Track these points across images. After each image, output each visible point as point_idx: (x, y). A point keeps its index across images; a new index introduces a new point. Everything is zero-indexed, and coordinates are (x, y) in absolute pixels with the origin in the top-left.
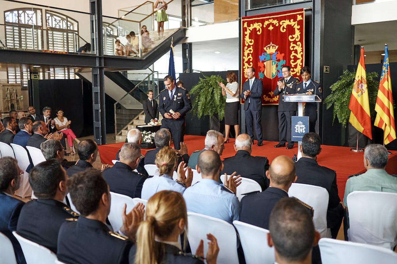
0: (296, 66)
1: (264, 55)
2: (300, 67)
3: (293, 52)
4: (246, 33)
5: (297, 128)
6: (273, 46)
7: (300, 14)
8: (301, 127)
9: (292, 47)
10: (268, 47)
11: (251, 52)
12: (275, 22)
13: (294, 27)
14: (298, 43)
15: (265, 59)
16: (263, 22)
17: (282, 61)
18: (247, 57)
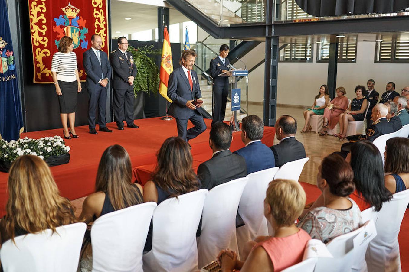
1: (63, 17)
2: (104, 38)
3: (97, 20)
6: (73, 9)
9: (96, 14)
10: (67, 8)
14: (101, 11)
15: (64, 23)
17: (84, 28)
18: (37, 18)
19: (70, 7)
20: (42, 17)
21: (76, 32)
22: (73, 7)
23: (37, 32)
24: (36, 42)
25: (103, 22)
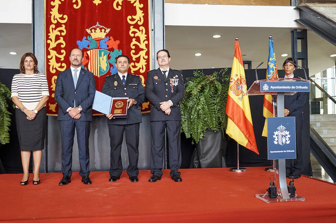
0: (138, 60)
1: (87, 39)
2: (145, 61)
3: (134, 40)
4: (53, 3)
5: (276, 137)
6: (101, 29)
8: (284, 134)
9: (133, 32)
10: (93, 28)
11: (63, 34)
13: (134, 5)
14: (141, 28)
15: (88, 46)
17: (116, 50)
18: (55, 42)
19: (98, 27)
20: (61, 40)
21: (104, 55)
22: (102, 27)
23: (54, 58)
24: (53, 69)
25: (144, 41)
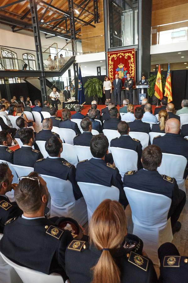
1: (118, 68)
2: (134, 73)
4: (109, 59)
5: (141, 98)
6: (122, 65)
7: (133, 51)
8: (143, 97)
9: (130, 65)
10: (120, 65)
12: (122, 54)
13: (131, 56)
14: (133, 63)
15: (118, 70)
16: (117, 54)
17: (126, 71)
18: (110, 70)
24: (110, 77)
25: (133, 67)
